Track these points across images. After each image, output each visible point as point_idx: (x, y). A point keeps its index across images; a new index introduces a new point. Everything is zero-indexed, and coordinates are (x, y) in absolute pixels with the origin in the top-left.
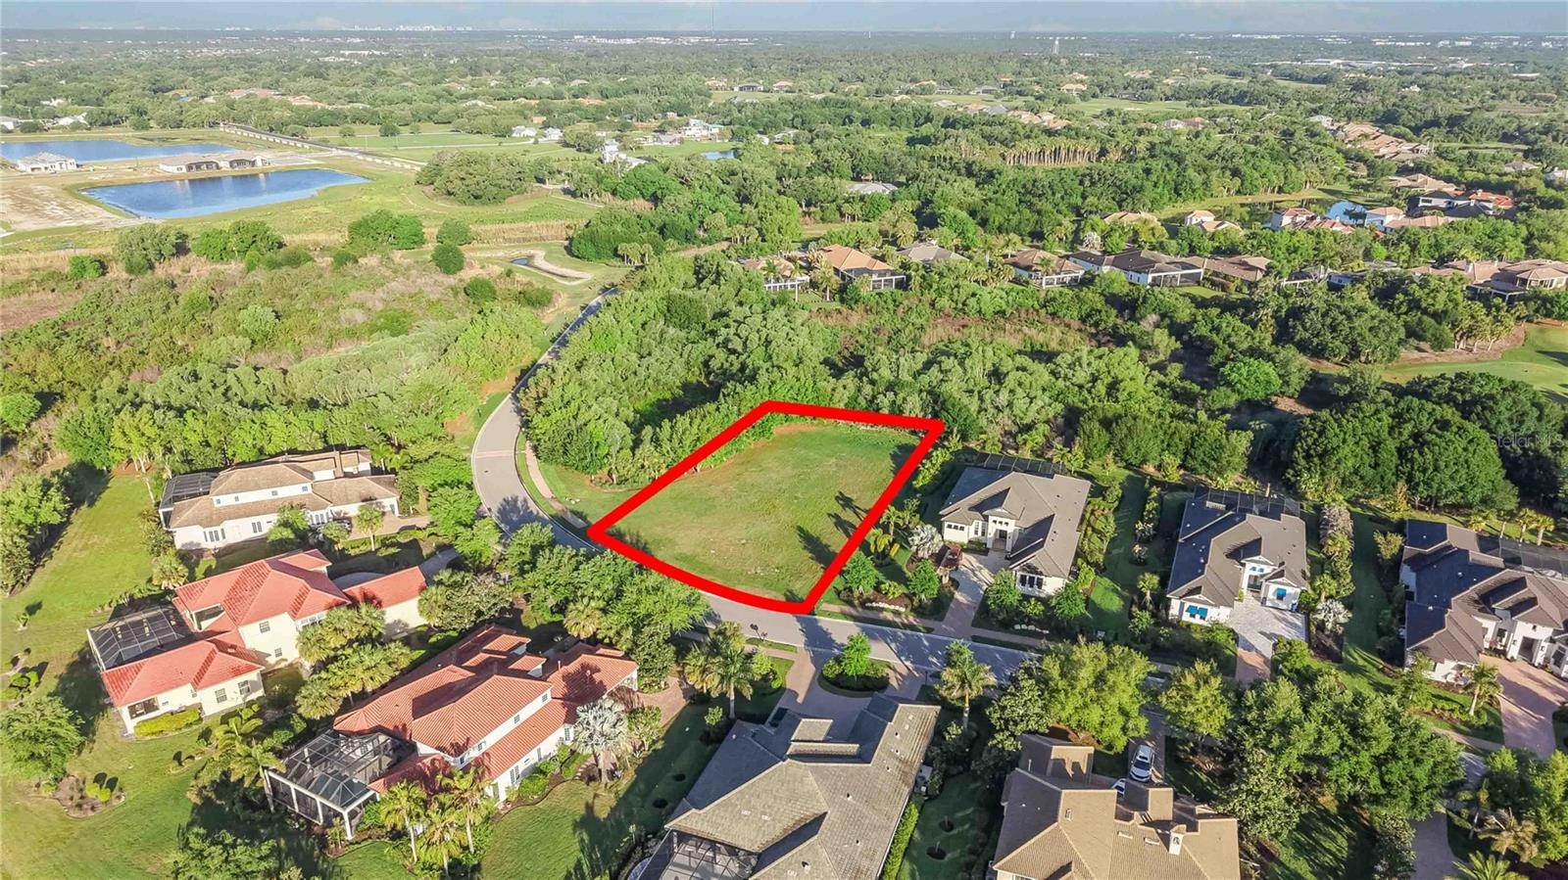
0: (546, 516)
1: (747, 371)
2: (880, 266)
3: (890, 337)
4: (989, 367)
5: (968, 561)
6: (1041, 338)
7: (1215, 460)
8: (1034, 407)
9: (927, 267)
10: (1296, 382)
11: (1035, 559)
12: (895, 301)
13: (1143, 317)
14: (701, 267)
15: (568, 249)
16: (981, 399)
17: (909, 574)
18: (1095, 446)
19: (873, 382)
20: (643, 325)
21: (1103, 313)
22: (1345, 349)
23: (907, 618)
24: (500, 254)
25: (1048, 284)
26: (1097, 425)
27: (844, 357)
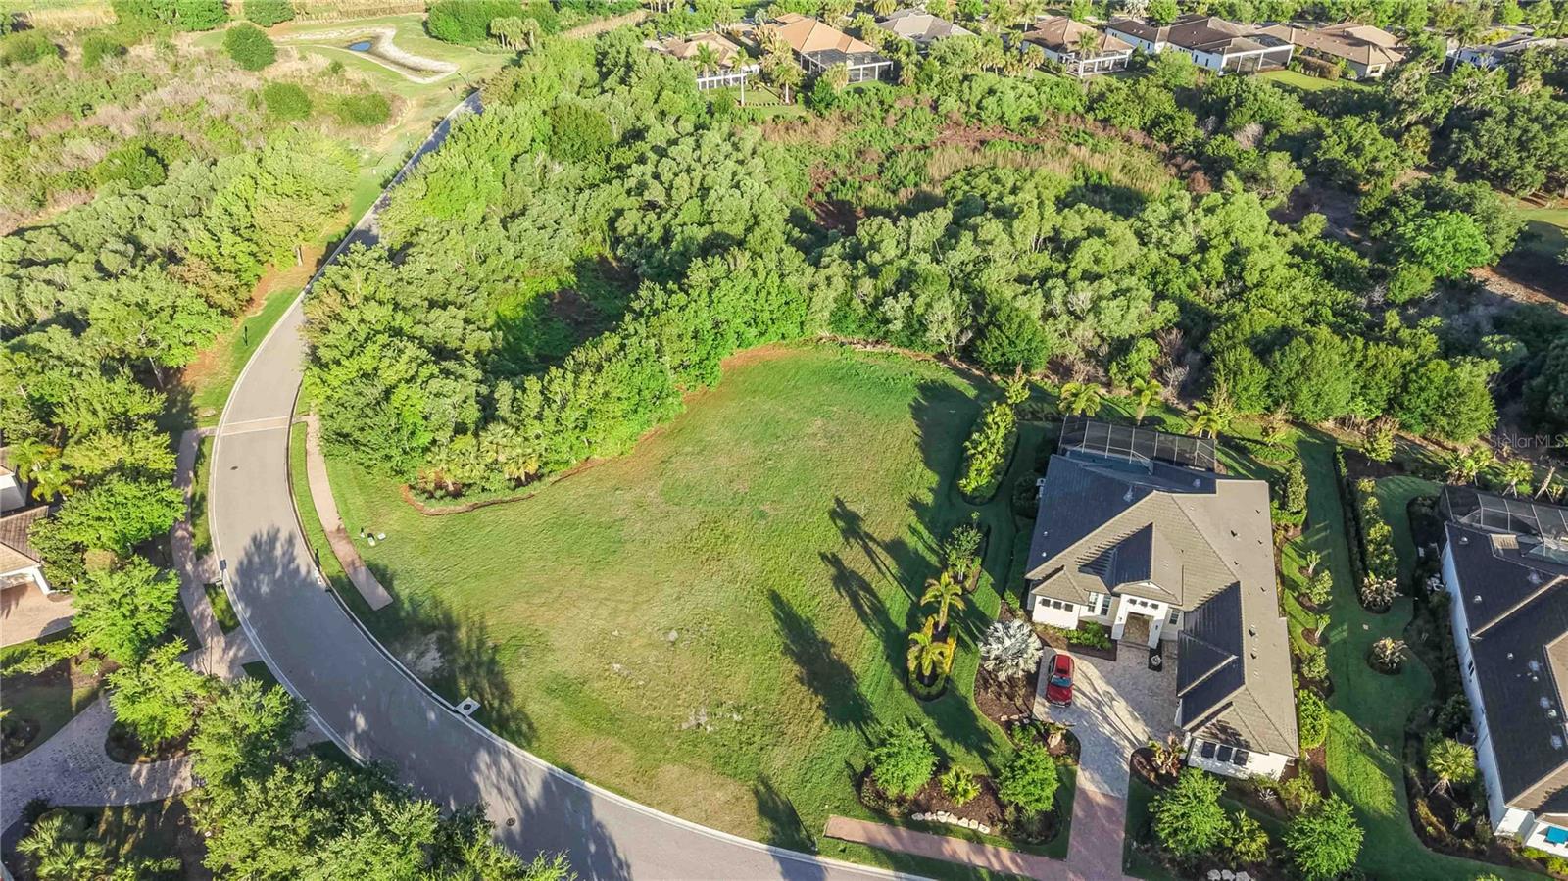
0: (322, 583)
1: (674, 244)
2: (856, 46)
3: (881, 165)
4: (1047, 230)
5: (1086, 674)
6: (1097, 164)
7: (1444, 414)
8: (1133, 314)
9: (923, 48)
10: (1503, 243)
12: (882, 103)
13: (1238, 128)
14: (604, 54)
15: (425, 24)
16: (1048, 298)
17: (985, 721)
18: (1245, 389)
19: (874, 272)
20: (514, 160)
21: (1178, 121)
22: (1541, 177)
23: (997, 855)
24: (334, 35)
25: (1088, 73)
26: (1247, 353)
27: (820, 204)
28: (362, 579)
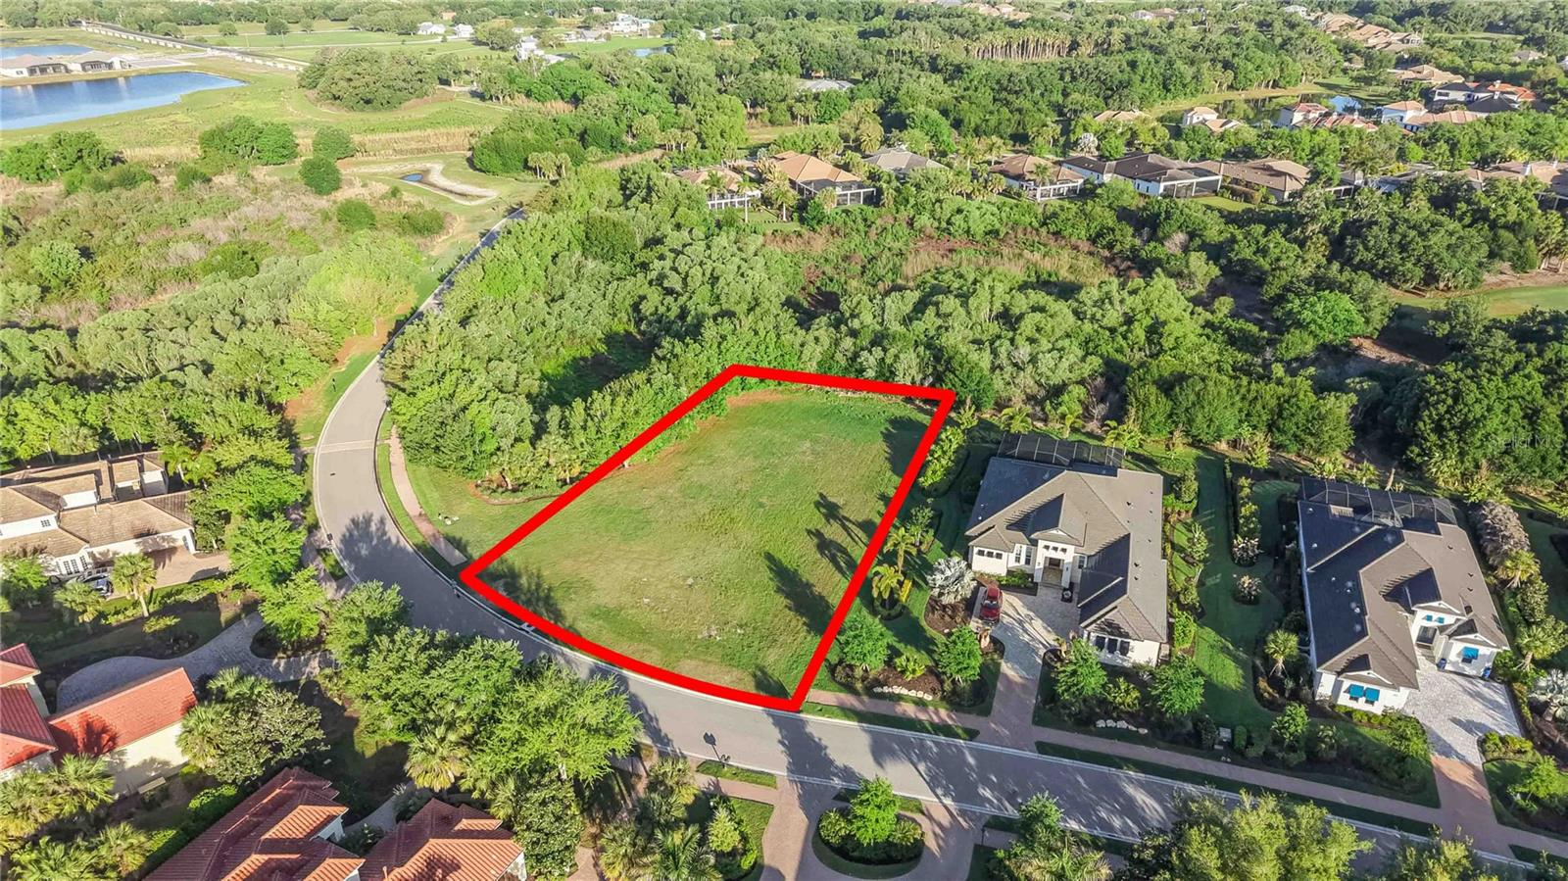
0: (410, 549)
1: (689, 318)
2: (844, 176)
3: (864, 267)
4: (998, 307)
5: (1011, 605)
6: (1047, 265)
7: (1312, 435)
8: (1065, 364)
9: (901, 177)
10: (1378, 319)
11: (1118, 612)
12: (865, 220)
13: (1167, 237)
14: (628, 180)
15: (470, 161)
16: (994, 353)
17: (931, 632)
18: (1153, 417)
19: (854, 333)
20: (555, 257)
21: (1117, 232)
22: (1419, 272)
23: (937, 713)
24: (389, 168)
25: (1044, 196)
26: (1154, 389)
27: (810, 295)
28: (442, 547)
